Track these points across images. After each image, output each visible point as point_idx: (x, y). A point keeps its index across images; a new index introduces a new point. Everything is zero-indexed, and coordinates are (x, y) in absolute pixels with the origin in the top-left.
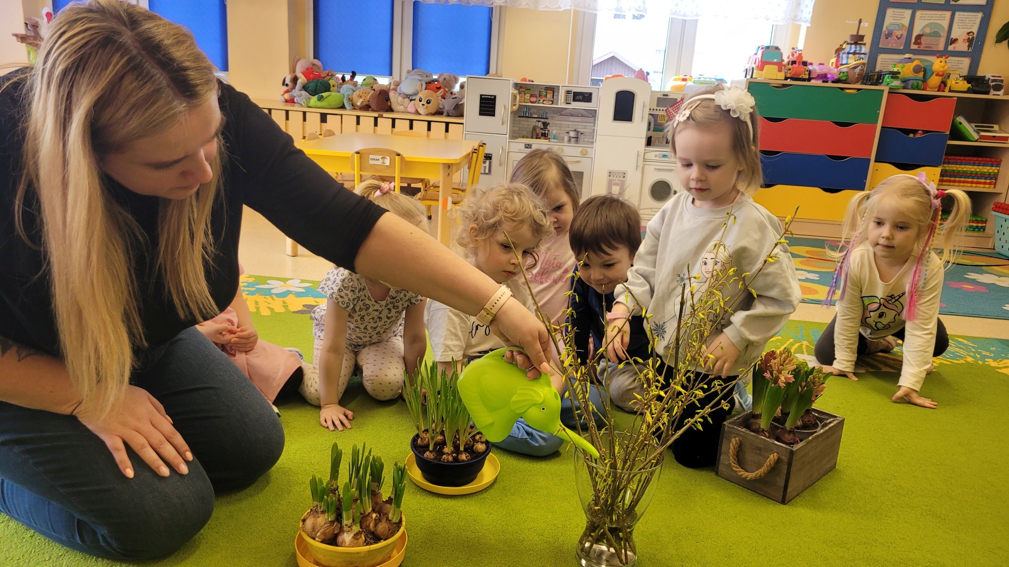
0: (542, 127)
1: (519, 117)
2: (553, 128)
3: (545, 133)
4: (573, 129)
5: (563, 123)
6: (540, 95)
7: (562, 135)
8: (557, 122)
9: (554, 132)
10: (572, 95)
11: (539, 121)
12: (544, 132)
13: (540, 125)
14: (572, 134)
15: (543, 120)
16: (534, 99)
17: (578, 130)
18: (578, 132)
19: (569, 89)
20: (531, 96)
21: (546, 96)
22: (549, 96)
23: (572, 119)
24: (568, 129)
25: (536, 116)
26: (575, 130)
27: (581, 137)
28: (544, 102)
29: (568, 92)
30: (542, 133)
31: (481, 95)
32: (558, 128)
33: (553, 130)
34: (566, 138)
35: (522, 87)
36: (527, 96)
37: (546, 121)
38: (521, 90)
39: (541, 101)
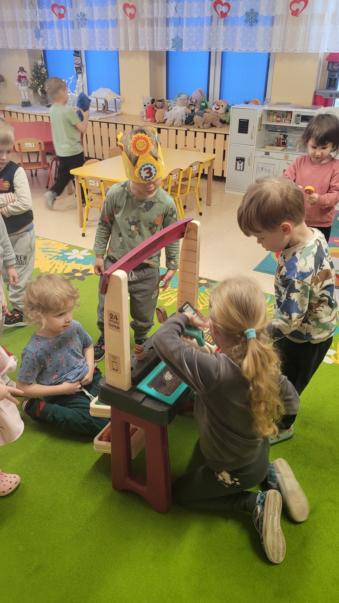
0: (283, 138)
1: (269, 131)
2: (290, 139)
3: (285, 142)
5: (295, 135)
6: (283, 116)
7: (295, 144)
8: (293, 135)
9: (291, 141)
10: (300, 117)
13: (282, 136)
15: (284, 133)
16: (278, 119)
19: (299, 113)
20: (277, 117)
21: (287, 117)
22: (289, 117)
25: (280, 131)
28: (285, 121)
29: (298, 116)
30: (283, 142)
31: (240, 120)
32: (293, 139)
35: (271, 111)
36: (275, 117)
37: (286, 134)
38: (271, 113)
39: (283, 121)
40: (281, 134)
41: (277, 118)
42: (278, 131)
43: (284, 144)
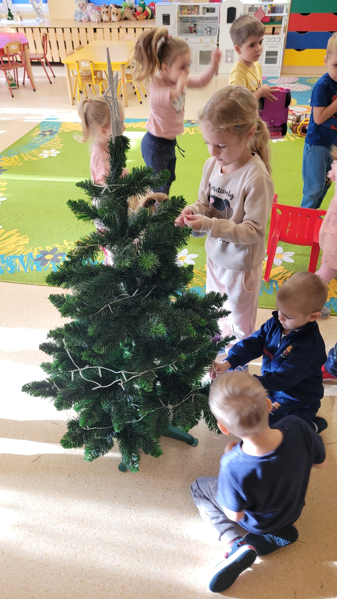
0: (194, 27)
1: (183, 22)
2: (199, 27)
5: (203, 23)
6: (192, 10)
7: (203, 30)
8: (201, 23)
9: (200, 29)
10: (206, 9)
12: (194, 29)
13: (193, 26)
14: (208, 29)
15: (194, 23)
16: (189, 12)
18: (211, 28)
19: (204, 6)
20: (188, 10)
21: (195, 10)
22: (196, 10)
23: (207, 21)
24: (206, 27)
25: (191, 21)
26: (209, 27)
27: (212, 31)
28: (194, 13)
29: (204, 8)
31: (163, 15)
32: (201, 27)
33: (199, 28)
34: (205, 31)
35: (183, 6)
36: (186, 11)
38: (183, 7)
39: (192, 13)
40: (192, 24)
43: (195, 31)
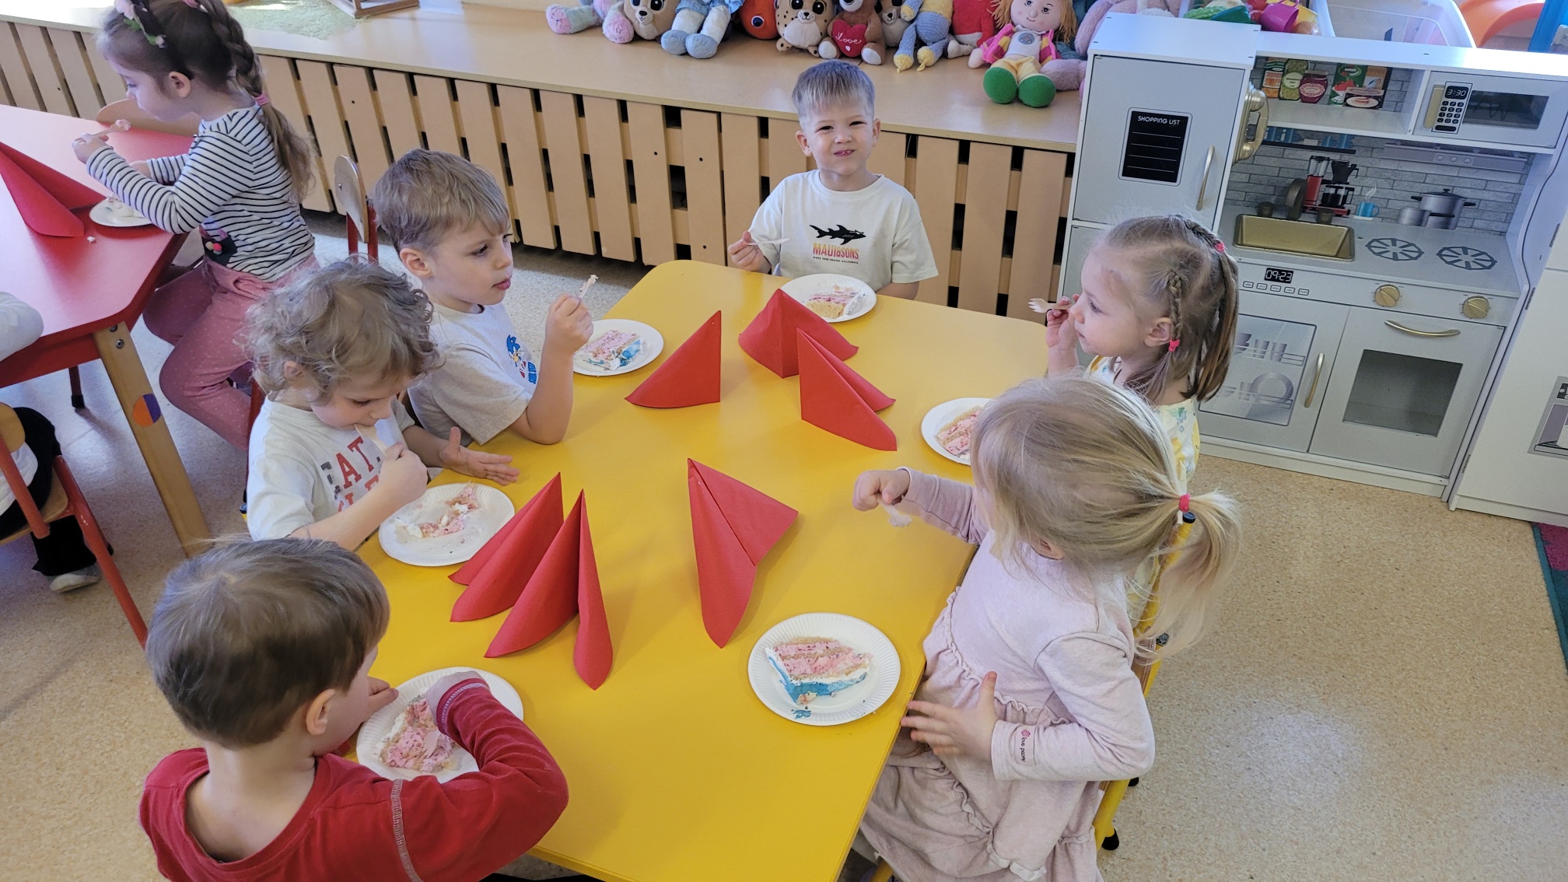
0: (1330, 177)
2: (1369, 181)
3: (1336, 196)
4: (1441, 189)
6: (1338, 79)
7: (1393, 204)
8: (1392, 166)
9: (1371, 192)
10: (1465, 101)
11: (1320, 159)
12: (1332, 191)
13: (1323, 170)
14: (1432, 204)
15: (1335, 157)
16: (1312, 90)
17: (1456, 192)
18: (1458, 199)
19: (1458, 81)
21: (1360, 83)
22: (1372, 83)
24: (1418, 189)
25: (1314, 144)
26: (1446, 193)
28: (1349, 101)
29: (1454, 92)
30: (1326, 195)
31: (1135, 115)
34: (1408, 214)
36: (1291, 81)
37: (1346, 158)
39: (1340, 98)
41: (1302, 82)
42: (1307, 142)
43: (1330, 201)
